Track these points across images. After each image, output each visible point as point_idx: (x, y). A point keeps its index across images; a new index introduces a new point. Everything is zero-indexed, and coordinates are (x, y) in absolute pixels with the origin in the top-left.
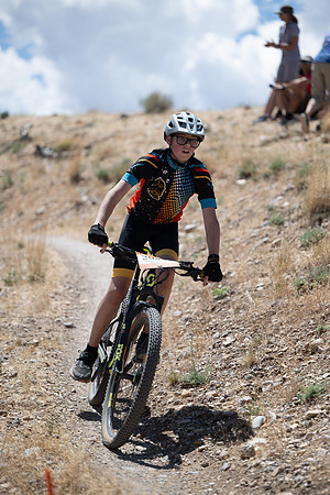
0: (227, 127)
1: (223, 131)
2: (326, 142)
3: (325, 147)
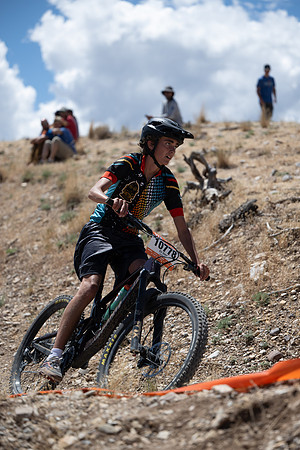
0: (15, 152)
1: (12, 154)
2: (77, 159)
3: (76, 162)
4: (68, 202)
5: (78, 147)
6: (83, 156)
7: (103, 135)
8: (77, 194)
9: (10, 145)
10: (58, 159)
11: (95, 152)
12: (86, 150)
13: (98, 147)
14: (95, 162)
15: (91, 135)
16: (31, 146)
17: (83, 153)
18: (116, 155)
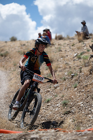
1: (28, 45)
2: (51, 47)
6: (53, 46)
7: (60, 38)
9: (27, 42)
11: (57, 44)
12: (54, 44)
13: (59, 42)
15: (56, 38)
18: (65, 45)
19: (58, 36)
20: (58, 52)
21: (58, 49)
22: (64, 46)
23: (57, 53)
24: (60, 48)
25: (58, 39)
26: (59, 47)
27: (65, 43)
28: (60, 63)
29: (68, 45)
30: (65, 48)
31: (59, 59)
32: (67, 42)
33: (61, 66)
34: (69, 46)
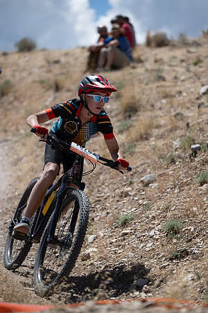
0: (71, 60)
1: (68, 63)
2: (134, 68)
3: (133, 71)
4: (126, 111)
5: (135, 55)
6: (140, 65)
7: (161, 42)
8: (134, 104)
9: (66, 54)
10: (115, 67)
11: (152, 60)
12: (143, 58)
13: (156, 55)
14: (152, 70)
15: (149, 43)
16: (87, 54)
17: (140, 61)
18: (174, 63)
19: (155, 37)
20: (153, 82)
21: (155, 74)
22: (170, 66)
23: (150, 85)
24: (159, 70)
25: (153, 44)
26: (156, 66)
27: (175, 57)
28: (159, 113)
29: (182, 61)
30: (174, 71)
31: (156, 102)
32: (180, 53)
33: (162, 122)
34: (184, 64)
